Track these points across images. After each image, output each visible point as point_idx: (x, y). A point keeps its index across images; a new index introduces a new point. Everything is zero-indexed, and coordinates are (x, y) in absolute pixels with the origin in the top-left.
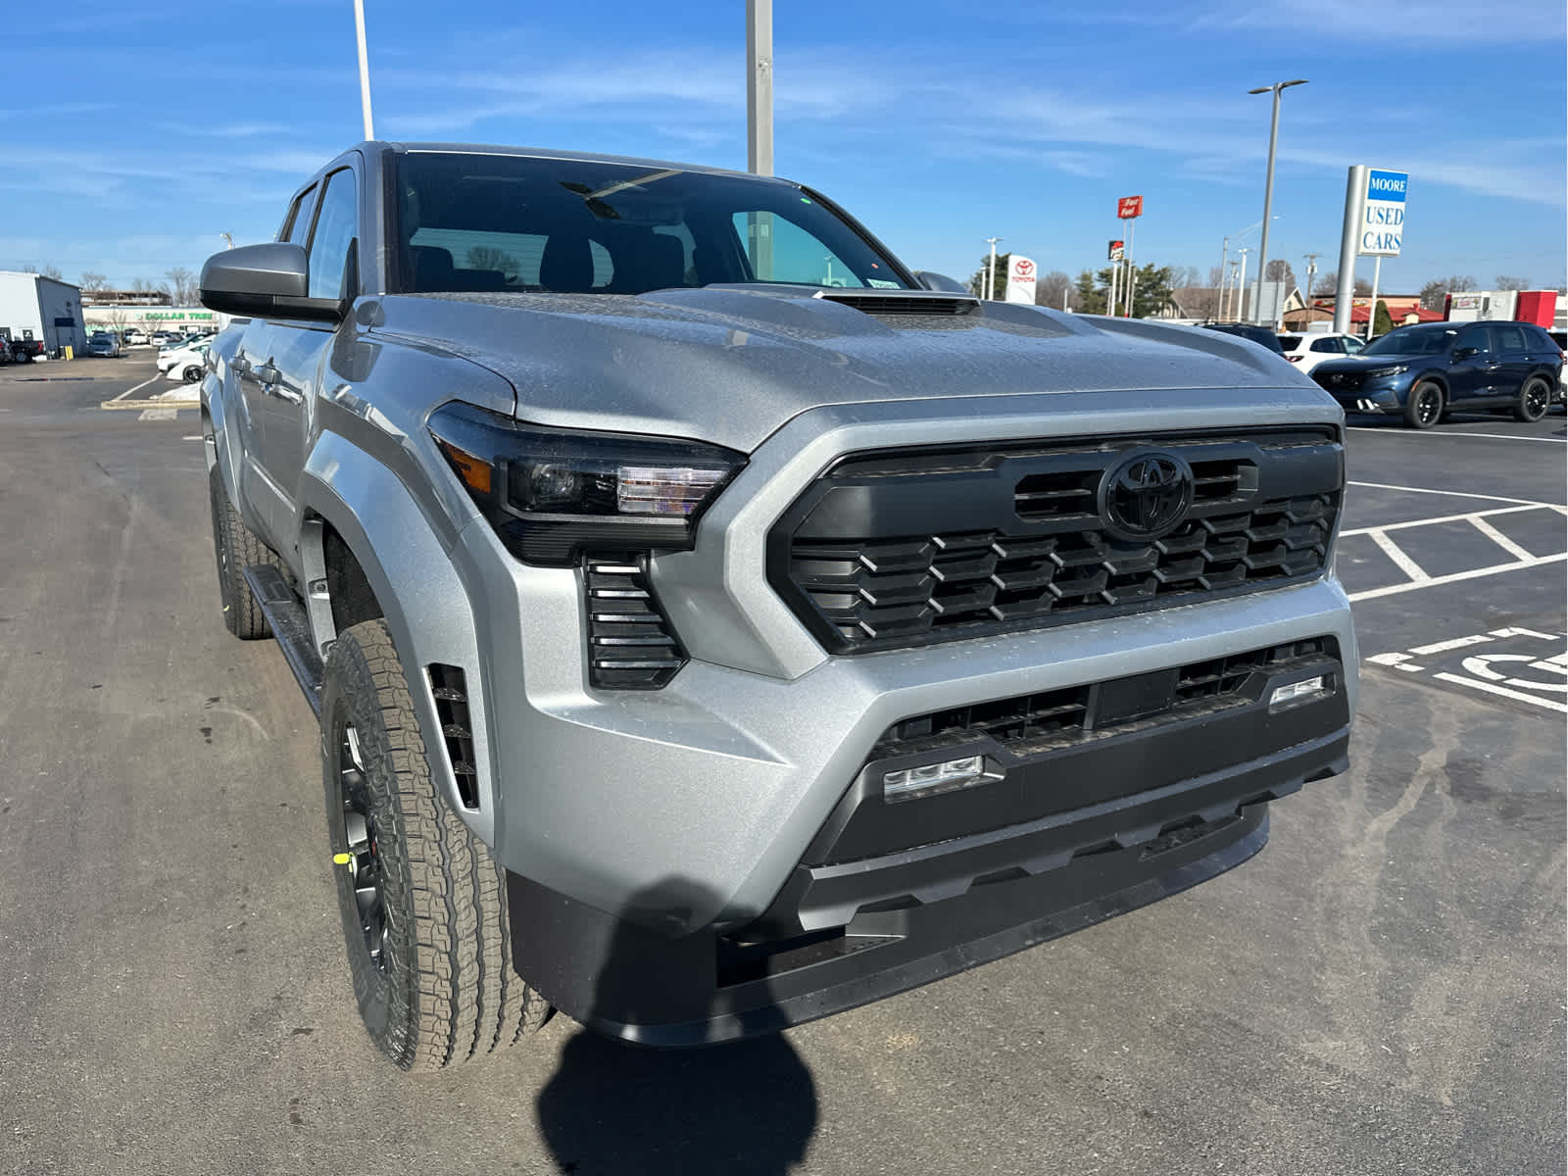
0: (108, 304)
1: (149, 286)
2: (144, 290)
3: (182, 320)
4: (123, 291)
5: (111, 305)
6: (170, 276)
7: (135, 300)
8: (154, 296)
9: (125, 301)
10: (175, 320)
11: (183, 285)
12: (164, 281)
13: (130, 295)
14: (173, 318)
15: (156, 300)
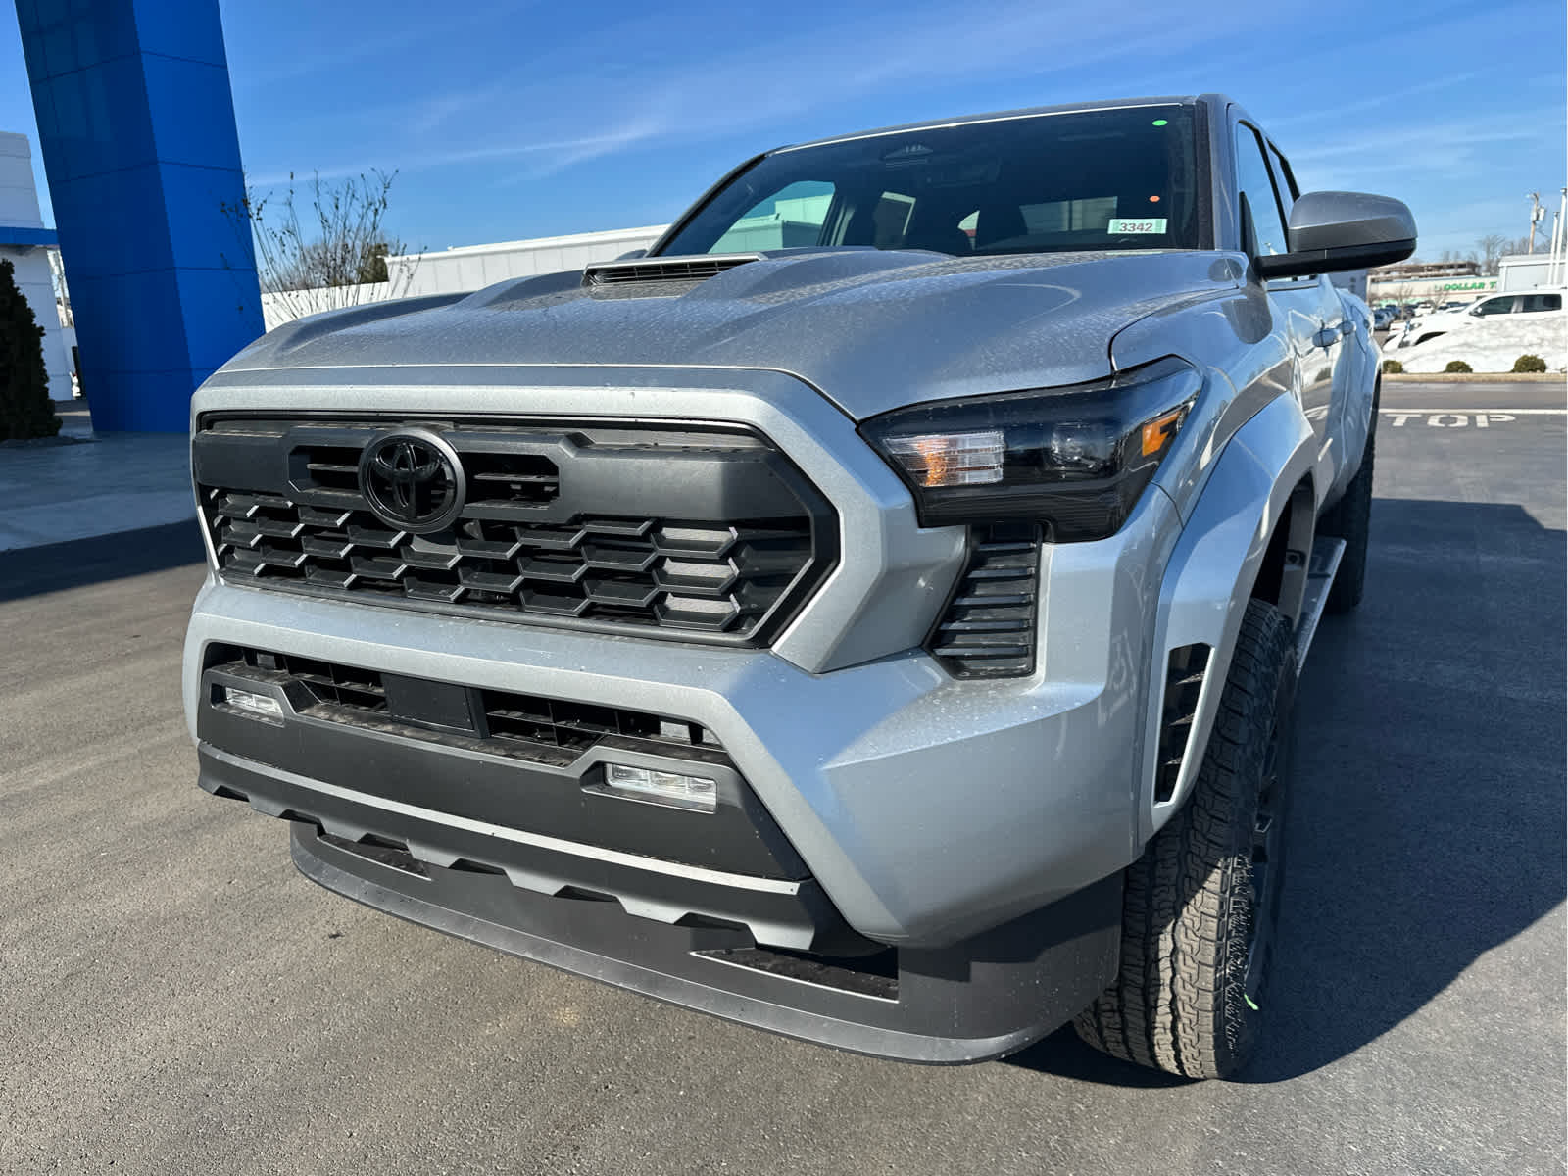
0: (1410, 277)
1: (1458, 255)
2: (1452, 261)
3: (1481, 290)
4: (1432, 263)
5: (1413, 278)
6: (1481, 243)
7: (1442, 272)
8: (1461, 266)
9: (1433, 273)
10: (1473, 290)
11: (1493, 253)
12: (1475, 250)
13: (1440, 267)
14: (1471, 288)
15: (1461, 270)
